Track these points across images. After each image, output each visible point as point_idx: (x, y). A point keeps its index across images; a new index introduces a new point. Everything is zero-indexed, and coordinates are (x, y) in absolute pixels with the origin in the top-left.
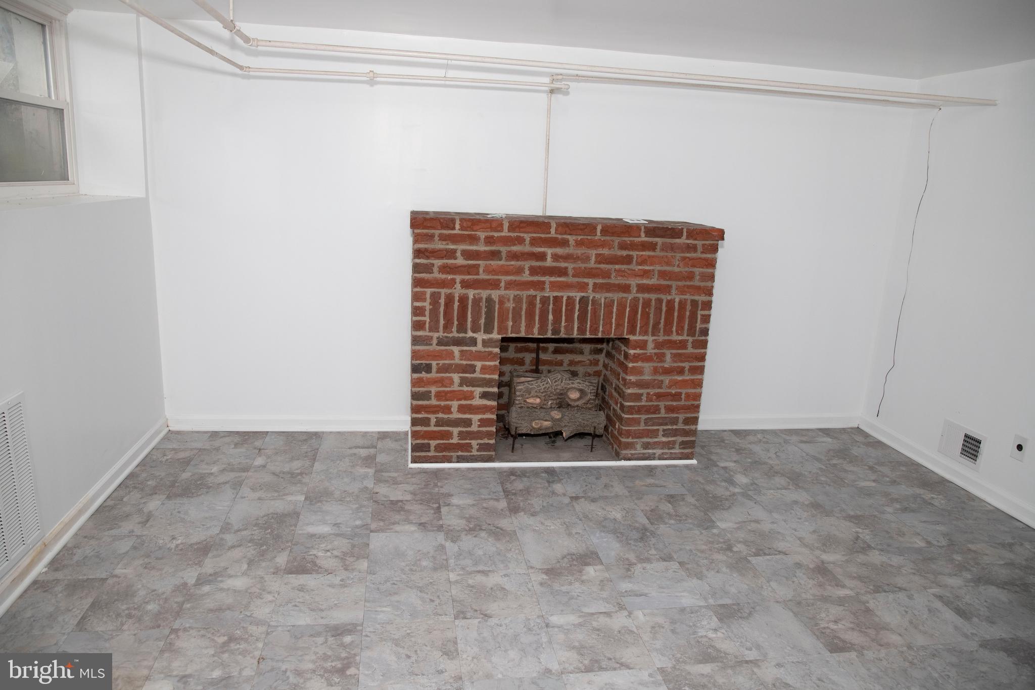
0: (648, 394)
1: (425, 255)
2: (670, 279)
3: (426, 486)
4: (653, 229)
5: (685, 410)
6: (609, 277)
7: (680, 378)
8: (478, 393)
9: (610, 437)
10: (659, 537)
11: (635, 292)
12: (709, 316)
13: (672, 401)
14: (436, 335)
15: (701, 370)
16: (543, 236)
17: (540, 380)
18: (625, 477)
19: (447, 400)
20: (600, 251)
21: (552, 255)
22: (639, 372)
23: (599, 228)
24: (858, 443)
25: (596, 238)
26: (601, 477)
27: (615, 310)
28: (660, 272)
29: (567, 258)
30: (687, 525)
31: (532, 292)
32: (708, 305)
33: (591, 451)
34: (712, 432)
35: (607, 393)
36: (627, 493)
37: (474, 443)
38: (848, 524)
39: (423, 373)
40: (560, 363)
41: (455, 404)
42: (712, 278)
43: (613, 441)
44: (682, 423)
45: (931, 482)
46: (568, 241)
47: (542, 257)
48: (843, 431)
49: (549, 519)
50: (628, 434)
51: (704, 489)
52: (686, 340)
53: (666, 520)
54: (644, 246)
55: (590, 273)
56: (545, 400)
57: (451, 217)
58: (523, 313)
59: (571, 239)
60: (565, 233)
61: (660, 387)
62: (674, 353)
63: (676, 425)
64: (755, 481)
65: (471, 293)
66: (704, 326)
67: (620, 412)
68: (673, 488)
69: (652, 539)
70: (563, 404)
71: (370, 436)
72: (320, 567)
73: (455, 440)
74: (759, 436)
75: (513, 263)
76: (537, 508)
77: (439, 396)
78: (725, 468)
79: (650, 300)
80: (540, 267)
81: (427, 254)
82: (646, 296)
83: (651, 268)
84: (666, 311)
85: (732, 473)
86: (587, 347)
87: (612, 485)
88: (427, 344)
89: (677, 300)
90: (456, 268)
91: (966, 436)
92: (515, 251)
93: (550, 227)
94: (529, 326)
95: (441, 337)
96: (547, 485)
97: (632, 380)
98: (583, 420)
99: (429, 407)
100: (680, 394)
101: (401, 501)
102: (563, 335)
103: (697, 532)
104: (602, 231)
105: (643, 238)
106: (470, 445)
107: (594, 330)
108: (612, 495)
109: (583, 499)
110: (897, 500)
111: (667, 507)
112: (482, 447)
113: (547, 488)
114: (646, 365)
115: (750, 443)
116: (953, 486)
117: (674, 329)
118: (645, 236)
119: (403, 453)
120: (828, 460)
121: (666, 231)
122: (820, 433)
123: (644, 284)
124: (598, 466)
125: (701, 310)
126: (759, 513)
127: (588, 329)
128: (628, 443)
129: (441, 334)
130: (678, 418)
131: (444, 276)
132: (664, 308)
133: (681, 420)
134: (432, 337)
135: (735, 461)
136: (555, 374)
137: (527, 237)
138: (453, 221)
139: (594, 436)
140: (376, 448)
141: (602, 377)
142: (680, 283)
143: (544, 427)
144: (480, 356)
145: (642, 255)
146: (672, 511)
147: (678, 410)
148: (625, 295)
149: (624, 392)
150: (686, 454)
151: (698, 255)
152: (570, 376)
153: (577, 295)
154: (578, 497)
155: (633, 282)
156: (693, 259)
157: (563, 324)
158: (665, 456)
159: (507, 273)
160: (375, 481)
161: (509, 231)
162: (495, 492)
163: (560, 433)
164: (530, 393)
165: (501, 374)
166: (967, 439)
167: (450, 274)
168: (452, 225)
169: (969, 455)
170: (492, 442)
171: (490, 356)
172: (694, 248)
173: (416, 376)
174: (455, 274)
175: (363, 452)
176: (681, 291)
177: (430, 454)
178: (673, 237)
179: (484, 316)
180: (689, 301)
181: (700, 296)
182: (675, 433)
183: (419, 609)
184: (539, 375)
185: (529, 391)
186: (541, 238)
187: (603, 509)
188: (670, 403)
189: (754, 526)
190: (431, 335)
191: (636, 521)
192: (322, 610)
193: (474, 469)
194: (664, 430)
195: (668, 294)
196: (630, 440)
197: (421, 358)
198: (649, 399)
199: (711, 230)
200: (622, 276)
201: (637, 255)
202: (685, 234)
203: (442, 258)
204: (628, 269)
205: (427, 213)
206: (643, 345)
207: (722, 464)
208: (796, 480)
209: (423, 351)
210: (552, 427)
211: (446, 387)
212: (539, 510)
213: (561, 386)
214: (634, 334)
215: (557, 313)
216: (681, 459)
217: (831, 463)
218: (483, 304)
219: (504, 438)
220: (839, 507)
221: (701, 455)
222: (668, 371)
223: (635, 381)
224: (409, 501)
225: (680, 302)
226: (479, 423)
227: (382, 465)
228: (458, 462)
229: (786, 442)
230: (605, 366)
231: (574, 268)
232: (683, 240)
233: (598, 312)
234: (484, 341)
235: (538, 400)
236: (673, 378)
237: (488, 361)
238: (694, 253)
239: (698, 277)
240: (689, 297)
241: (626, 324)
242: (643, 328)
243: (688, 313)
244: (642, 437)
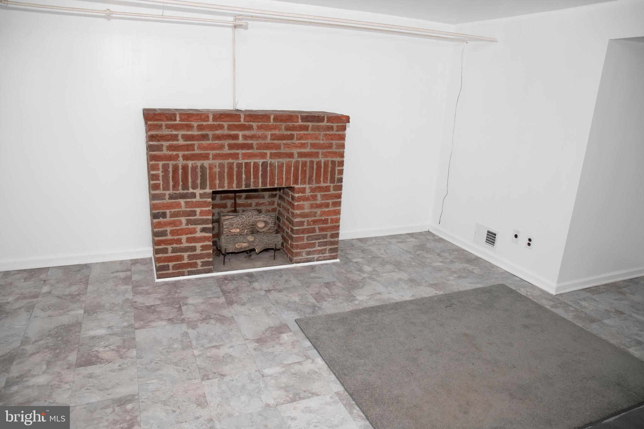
0: (308, 221)
1: (156, 139)
2: (318, 148)
3: (169, 293)
4: (306, 116)
5: (331, 229)
6: (280, 149)
7: (327, 210)
8: (199, 229)
9: (285, 249)
10: (323, 310)
11: (296, 157)
12: (343, 170)
13: (322, 224)
14: (167, 193)
15: (339, 204)
16: (236, 123)
17: (238, 217)
18: (297, 274)
19: (179, 235)
20: (274, 132)
21: (242, 136)
22: (301, 207)
23: (272, 117)
24: (430, 241)
25: (271, 123)
26: (282, 276)
27: (284, 169)
28: (311, 144)
29: (252, 137)
30: (338, 300)
31: (231, 161)
32: (341, 164)
33: (274, 260)
34: (346, 241)
35: (281, 222)
36: (300, 284)
37: (199, 262)
38: (431, 289)
39: (161, 218)
40: (250, 205)
41: (184, 238)
42: (343, 146)
43: (288, 252)
44: (329, 237)
45: (471, 260)
46: (252, 126)
47: (236, 137)
48: (421, 234)
49: (253, 306)
50: (297, 247)
51: (346, 277)
52: (329, 186)
53: (326, 299)
54: (301, 128)
55: (267, 147)
56: (243, 230)
57: (173, 112)
58: (226, 174)
59: (254, 125)
60: (250, 121)
61: (315, 216)
62: (322, 195)
63: (326, 239)
64: (375, 269)
65: (190, 163)
66: (339, 176)
67: (291, 233)
68: (328, 278)
69: (320, 312)
70: (254, 231)
71: (125, 263)
72: (102, 359)
73: (186, 261)
74: (374, 241)
75: (217, 142)
76: (245, 300)
77: (172, 233)
78: (357, 263)
79: (306, 162)
80: (235, 144)
81: (158, 138)
82: (304, 159)
83: (306, 142)
84: (317, 168)
85: (361, 265)
86: (267, 194)
87: (290, 280)
88: (162, 199)
89: (323, 161)
90: (178, 147)
91: (488, 232)
92: (218, 134)
93: (240, 117)
94: (230, 183)
95: (171, 194)
96: (249, 284)
98: (268, 240)
99: (167, 241)
100: (327, 219)
101: (154, 305)
102: (252, 187)
103: (346, 304)
104: (274, 119)
105: (300, 123)
106: (196, 263)
107: (272, 183)
108: (291, 286)
109: (273, 291)
110: (455, 272)
111: (325, 291)
112: (204, 264)
113: (250, 286)
114: (305, 203)
115: (369, 246)
116: (483, 260)
117: (322, 179)
118: (302, 122)
119: (150, 272)
120: (415, 252)
121: (314, 118)
122: (409, 236)
123: (302, 152)
124: (280, 269)
125: (338, 167)
126: (380, 288)
127: (268, 183)
128: (297, 253)
129: (171, 191)
130: (327, 234)
131: (170, 153)
132: (315, 167)
133: (329, 236)
134: (165, 194)
135: (362, 258)
136: (247, 213)
137: (225, 124)
138: (175, 115)
139: (275, 250)
140: (130, 270)
141: (277, 212)
142: (324, 151)
143: (243, 247)
144: (199, 205)
145: (300, 134)
146: (329, 292)
147: (327, 229)
148: (290, 160)
149: (293, 221)
150: (333, 256)
151: (334, 132)
152: (258, 213)
153: (260, 161)
154: (270, 290)
155: (295, 151)
156: (332, 135)
157: (252, 180)
158: (320, 259)
159: (213, 148)
160: (133, 294)
161: (213, 121)
162: (216, 292)
163: (254, 250)
164: (232, 226)
165: (213, 215)
166: (489, 234)
167: (175, 151)
168: (174, 118)
169: (490, 242)
170: (211, 259)
171: (205, 204)
172: (331, 128)
173: (155, 221)
174: (178, 151)
175: (122, 275)
176: (325, 155)
177: (169, 272)
178: (318, 122)
179: (199, 178)
180: (330, 161)
181: (337, 158)
182: (325, 244)
183: (177, 378)
184: (237, 213)
185: (231, 225)
186: (234, 125)
187: (287, 296)
188: (322, 226)
189: (378, 296)
190: (165, 193)
191: (308, 302)
192: (108, 389)
193: (200, 279)
194: (319, 243)
195: (317, 158)
196: (298, 251)
197: (159, 208)
198: (309, 224)
199: (341, 117)
200: (288, 148)
201: (297, 134)
202: (326, 119)
203: (169, 140)
204: (291, 143)
205: (155, 110)
206: (303, 190)
207: (355, 260)
208: (398, 265)
209: (159, 203)
210: (249, 247)
211: (177, 226)
212: (246, 301)
213: (252, 220)
214: (297, 184)
215: (248, 173)
216: (330, 259)
217: (417, 254)
218: (199, 170)
219: (217, 256)
220: (425, 279)
221: (342, 256)
222: (319, 206)
223: (299, 213)
224: (159, 305)
225: (325, 162)
226: (201, 248)
227: (137, 282)
228: (189, 275)
229: (390, 243)
230: (279, 205)
231: (257, 144)
232: (325, 123)
233: (274, 171)
234: (200, 194)
235: (238, 230)
236: (323, 210)
237: (205, 208)
238: (332, 131)
239: (335, 146)
240: (330, 159)
241: (292, 178)
242: (303, 180)
243: (330, 169)
244: (306, 248)
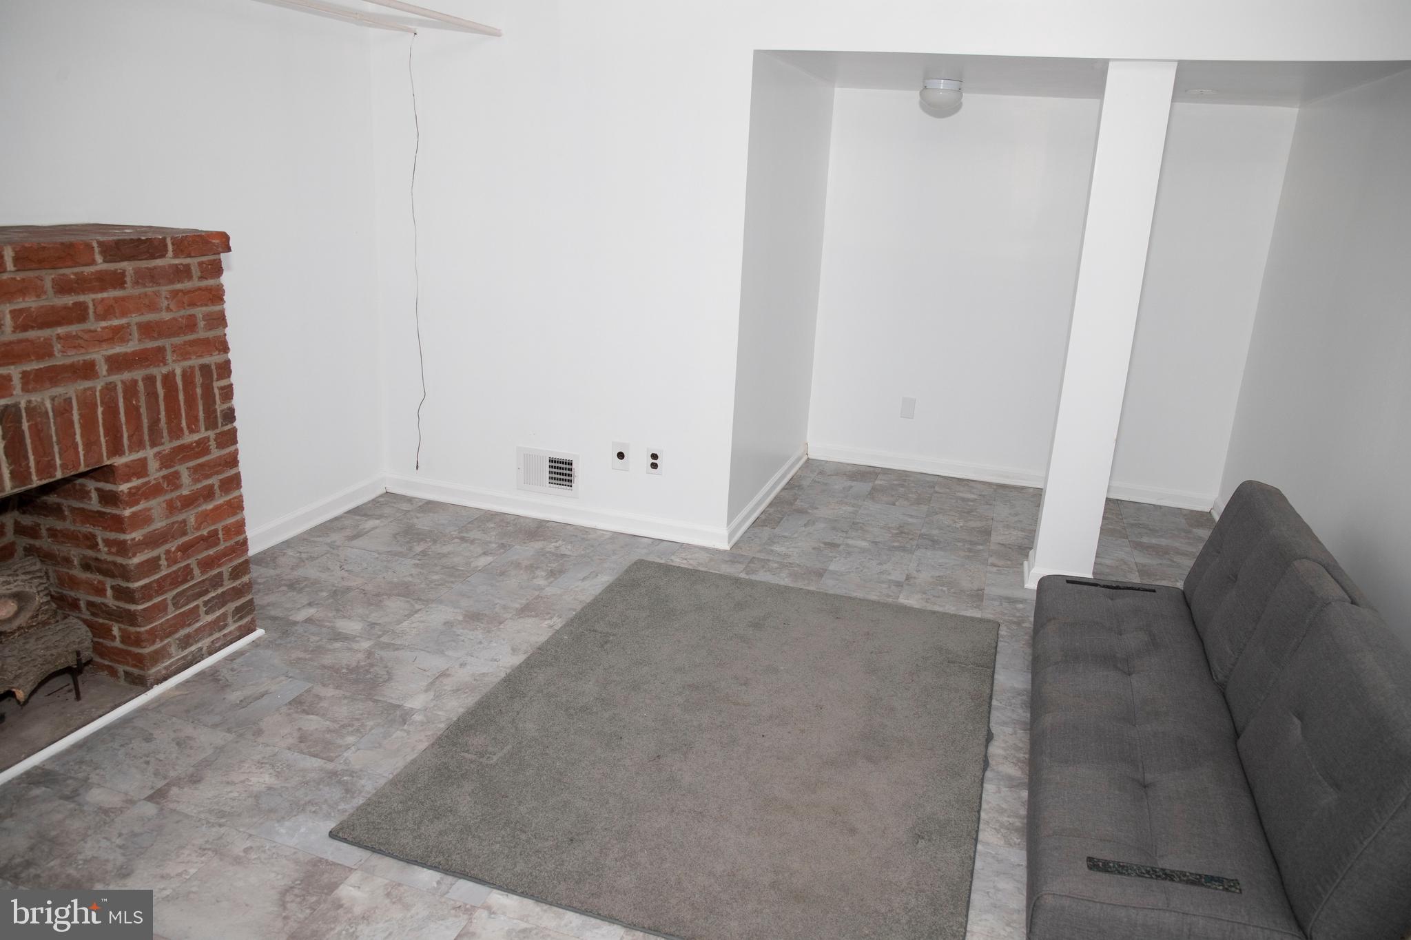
0: (168, 552)
2: (161, 335)
4: (114, 244)
5: (228, 555)
6: (53, 355)
7: (210, 506)
11: (105, 373)
12: (231, 385)
13: (205, 549)
15: (235, 482)
18: (187, 710)
20: (20, 303)
22: (142, 519)
23: (9, 252)
24: (412, 513)
25: (6, 276)
26: (151, 733)
27: (76, 417)
28: (139, 325)
30: (373, 732)
32: (225, 369)
33: (78, 699)
36: (228, 735)
38: (531, 620)
42: (222, 320)
44: (229, 579)
49: (163, 861)
50: (153, 635)
51: (325, 667)
52: (205, 438)
53: (339, 741)
54: (105, 281)
55: (8, 355)
61: (184, 533)
62: (193, 467)
63: (222, 585)
64: (369, 620)
66: (225, 406)
68: (281, 688)
69: (363, 782)
76: (117, 857)
78: (309, 620)
79: (135, 382)
82: (127, 376)
83: (124, 321)
84: (165, 395)
85: (328, 624)
87: (188, 737)
89: (178, 372)
91: (551, 460)
96: (71, 805)
97: (137, 539)
98: (47, 648)
100: (216, 531)
103: (401, 734)
104: (16, 260)
105: (101, 265)
107: (45, 469)
108: (210, 751)
110: (534, 567)
111: (315, 722)
113: (83, 811)
114: (153, 503)
116: (556, 524)
117: (184, 424)
118: (105, 261)
120: (409, 550)
121: (140, 247)
122: (358, 518)
123: (118, 355)
124: (120, 718)
125: (218, 380)
126: (432, 661)
127: (32, 468)
128: (156, 652)
130: (221, 574)
132: (161, 392)
133: (226, 576)
135: (310, 605)
139: (79, 668)
142: (177, 340)
145: (103, 299)
146: (328, 723)
147: (219, 560)
148: (89, 384)
149: (116, 565)
150: (244, 626)
151: (196, 283)
154: (159, 790)
155: (98, 356)
156: (189, 292)
158: (217, 645)
163: (11, 694)
166: (554, 464)
172: (187, 273)
176: (182, 353)
178: (150, 257)
180: (197, 369)
181: (211, 355)
182: (223, 600)
188: (205, 554)
191: (306, 770)
194: (206, 603)
195: (162, 364)
196: (158, 645)
198: (172, 561)
199: (208, 236)
200: (75, 348)
201: (93, 300)
202: (170, 247)
204: (83, 331)
206: (140, 469)
207: (301, 616)
208: (409, 593)
214: (121, 454)
216: (240, 638)
217: (418, 552)
220: (497, 604)
222: (189, 502)
223: (141, 538)
225: (184, 374)
229: (334, 546)
232: (170, 260)
233: (45, 429)
236: (200, 509)
238: (188, 281)
239: (202, 324)
240: (195, 362)
241: (103, 439)
242: (134, 437)
243: (199, 391)
244: (176, 631)
